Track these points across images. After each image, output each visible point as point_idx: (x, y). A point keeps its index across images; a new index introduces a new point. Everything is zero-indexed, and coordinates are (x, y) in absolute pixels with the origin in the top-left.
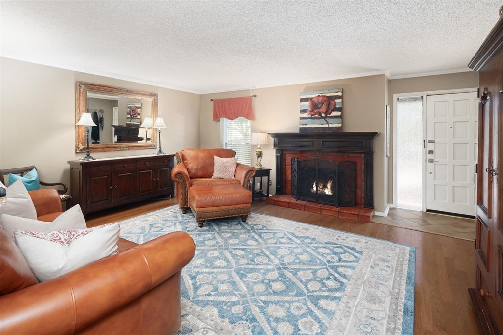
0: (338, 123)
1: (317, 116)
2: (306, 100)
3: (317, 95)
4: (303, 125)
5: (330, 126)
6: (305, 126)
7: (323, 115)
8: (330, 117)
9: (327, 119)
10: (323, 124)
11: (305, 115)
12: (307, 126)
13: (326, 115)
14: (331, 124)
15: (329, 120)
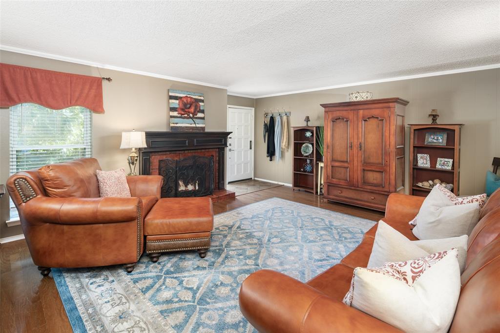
0: (203, 124)
1: (186, 115)
2: (176, 98)
3: (186, 95)
4: (174, 123)
5: (197, 125)
6: (175, 125)
7: (191, 115)
8: (196, 118)
9: (194, 120)
10: (191, 124)
11: (175, 114)
12: (178, 125)
13: (193, 116)
14: (198, 124)
15: (196, 121)
